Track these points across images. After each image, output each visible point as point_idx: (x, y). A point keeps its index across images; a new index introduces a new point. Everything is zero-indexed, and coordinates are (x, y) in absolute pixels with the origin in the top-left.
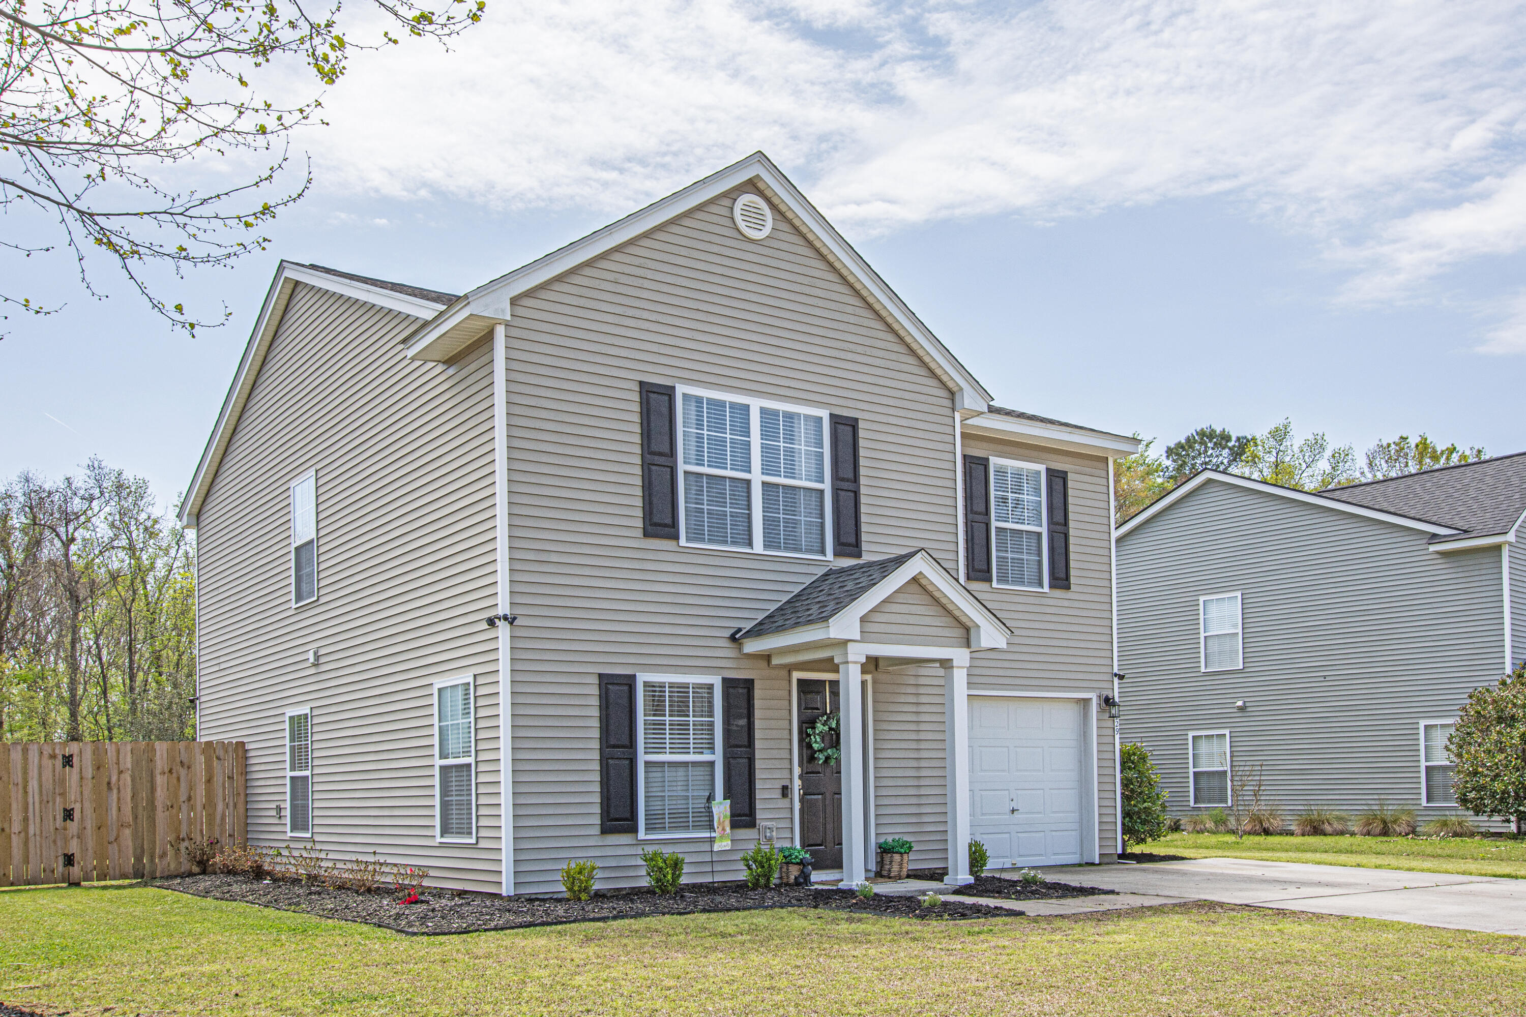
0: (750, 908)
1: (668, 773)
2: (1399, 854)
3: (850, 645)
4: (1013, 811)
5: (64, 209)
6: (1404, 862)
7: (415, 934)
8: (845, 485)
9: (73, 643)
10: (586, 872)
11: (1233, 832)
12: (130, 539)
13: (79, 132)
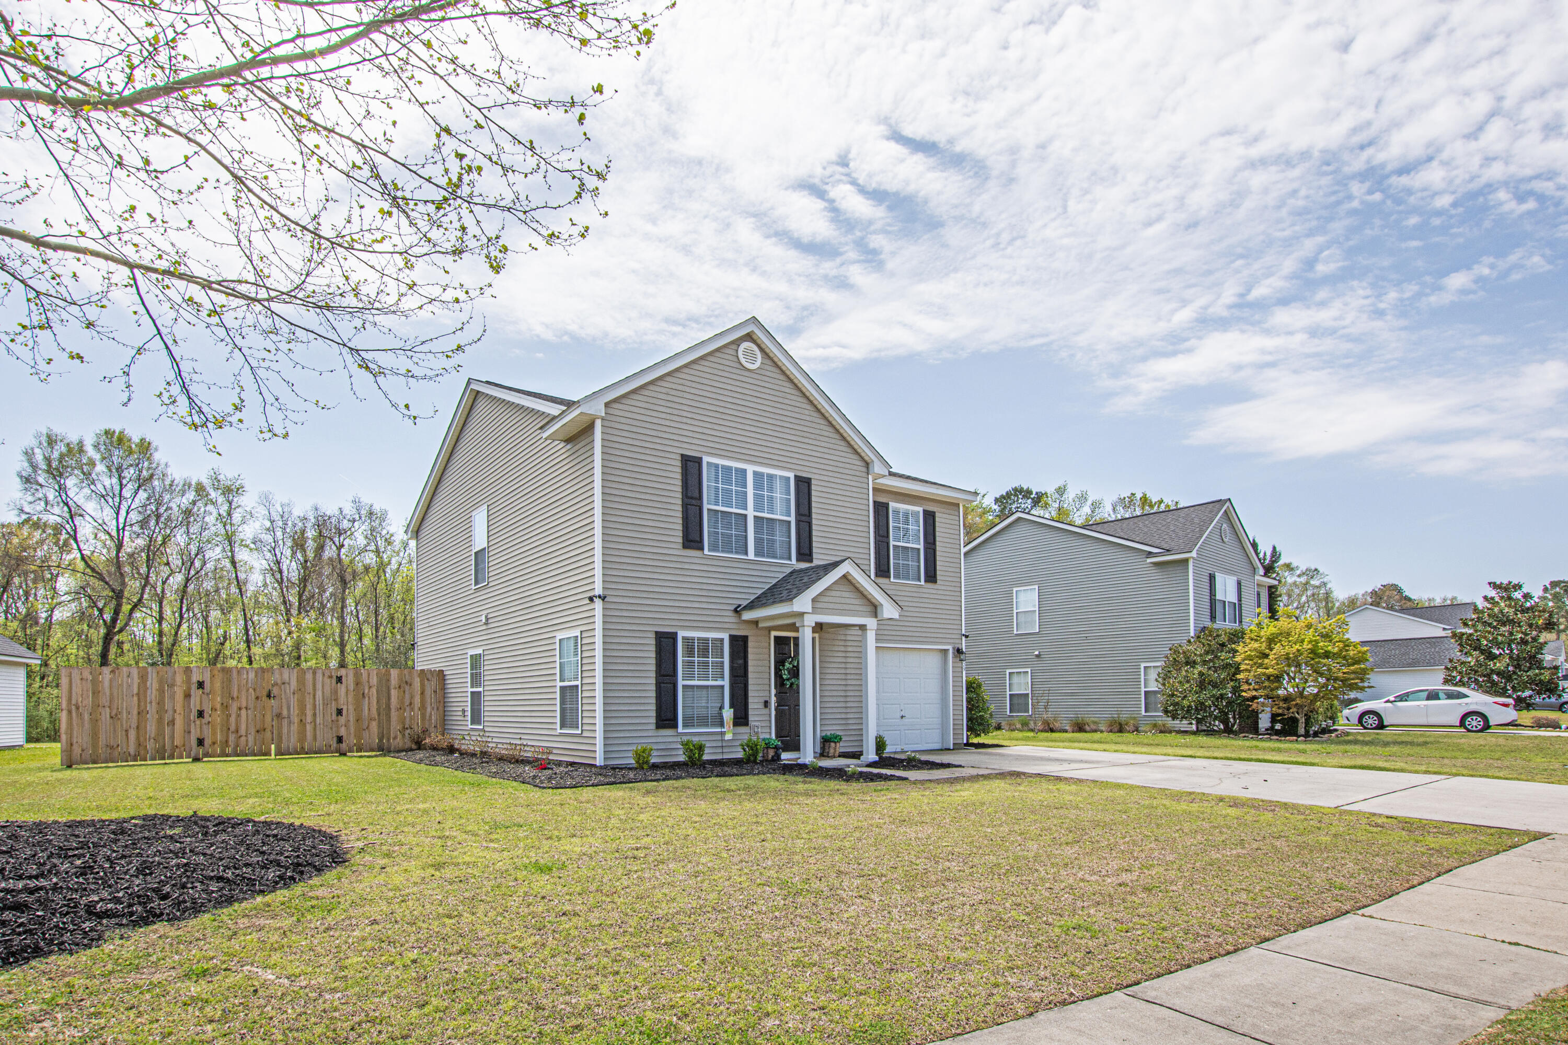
0: (744, 775)
1: (697, 693)
2: (1128, 744)
3: (806, 615)
4: (902, 717)
5: (341, 347)
6: (1131, 748)
7: (544, 788)
8: (803, 518)
9: (342, 608)
10: (647, 752)
11: (1032, 730)
12: (377, 546)
13: (351, 300)
